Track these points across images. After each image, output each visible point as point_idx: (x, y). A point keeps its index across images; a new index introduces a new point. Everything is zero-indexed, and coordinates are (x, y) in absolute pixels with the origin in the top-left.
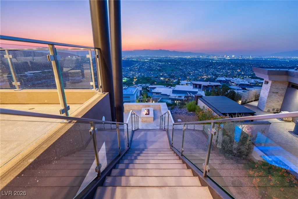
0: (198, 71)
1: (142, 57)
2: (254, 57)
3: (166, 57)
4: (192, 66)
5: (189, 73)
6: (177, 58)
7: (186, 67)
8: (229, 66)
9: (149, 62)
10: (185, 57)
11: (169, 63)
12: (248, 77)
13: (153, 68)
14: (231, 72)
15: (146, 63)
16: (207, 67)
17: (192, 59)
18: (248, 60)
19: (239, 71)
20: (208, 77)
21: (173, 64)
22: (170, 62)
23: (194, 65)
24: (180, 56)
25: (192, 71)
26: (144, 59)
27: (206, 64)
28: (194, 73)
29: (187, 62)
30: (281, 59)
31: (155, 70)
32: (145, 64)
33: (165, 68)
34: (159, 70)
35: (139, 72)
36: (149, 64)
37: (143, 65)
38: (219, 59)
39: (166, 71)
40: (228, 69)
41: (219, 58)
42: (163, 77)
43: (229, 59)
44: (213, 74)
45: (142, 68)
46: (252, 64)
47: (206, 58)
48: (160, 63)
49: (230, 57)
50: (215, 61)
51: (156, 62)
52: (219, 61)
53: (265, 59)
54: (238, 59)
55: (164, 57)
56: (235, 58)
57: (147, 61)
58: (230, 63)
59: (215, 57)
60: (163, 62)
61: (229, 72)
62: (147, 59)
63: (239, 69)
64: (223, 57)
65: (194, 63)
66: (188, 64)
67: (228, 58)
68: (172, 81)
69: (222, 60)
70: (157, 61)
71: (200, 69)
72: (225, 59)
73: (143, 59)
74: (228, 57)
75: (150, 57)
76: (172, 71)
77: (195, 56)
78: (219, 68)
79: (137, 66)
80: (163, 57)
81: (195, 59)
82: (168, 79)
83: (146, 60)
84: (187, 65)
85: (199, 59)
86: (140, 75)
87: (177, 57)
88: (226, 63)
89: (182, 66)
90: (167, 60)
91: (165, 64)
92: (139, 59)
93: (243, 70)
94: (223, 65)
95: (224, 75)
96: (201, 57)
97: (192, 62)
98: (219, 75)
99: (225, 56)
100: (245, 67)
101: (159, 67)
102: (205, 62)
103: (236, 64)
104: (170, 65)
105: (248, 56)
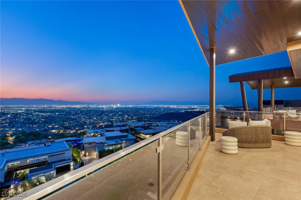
0: (92, 119)
1: (11, 108)
2: (133, 106)
4: (84, 115)
5: (85, 122)
6: (64, 107)
7: (79, 116)
8: (118, 113)
9: (25, 113)
10: (74, 106)
11: (56, 113)
12: (135, 120)
15: (21, 114)
16: (100, 115)
17: (82, 108)
18: (129, 108)
19: (126, 116)
20: (105, 124)
21: (62, 115)
22: (57, 112)
23: (87, 114)
24: (68, 105)
25: (87, 120)
26: (15, 110)
27: (99, 112)
28: (90, 122)
29: (78, 111)
31: (39, 122)
32: (20, 116)
33: (52, 119)
34: (45, 122)
35: (13, 128)
36: (26, 116)
39: (55, 122)
40: (119, 116)
41: (108, 107)
42: (55, 130)
44: (108, 121)
46: (133, 111)
47: (96, 107)
48: (44, 114)
49: (116, 106)
50: (105, 109)
51: (36, 113)
52: (107, 109)
53: (140, 106)
54: (123, 107)
56: (120, 107)
57: (22, 112)
58: (118, 110)
59: (104, 106)
60: (47, 112)
61: (120, 118)
63: (126, 115)
64: (111, 106)
65: (86, 112)
66: (80, 113)
67: (115, 107)
68: (68, 132)
69: (111, 108)
70: (37, 112)
71: (94, 117)
72: (113, 108)
73: (13, 110)
74: (114, 105)
75: (25, 107)
76: (64, 121)
77: (84, 105)
78: (111, 116)
80: (45, 106)
81: (85, 108)
82: (64, 131)
83: (21, 111)
85: (89, 108)
86: (16, 131)
87: (65, 106)
88: (115, 111)
89: (73, 115)
90: (53, 110)
91: (52, 114)
92: (6, 111)
93: (129, 116)
94: (113, 113)
95: (118, 121)
96: (91, 106)
97: (84, 111)
98: (114, 121)
99: (112, 105)
100: (130, 114)
101: (43, 118)
102: (97, 110)
103: (123, 111)
104: (58, 115)
105: (128, 105)
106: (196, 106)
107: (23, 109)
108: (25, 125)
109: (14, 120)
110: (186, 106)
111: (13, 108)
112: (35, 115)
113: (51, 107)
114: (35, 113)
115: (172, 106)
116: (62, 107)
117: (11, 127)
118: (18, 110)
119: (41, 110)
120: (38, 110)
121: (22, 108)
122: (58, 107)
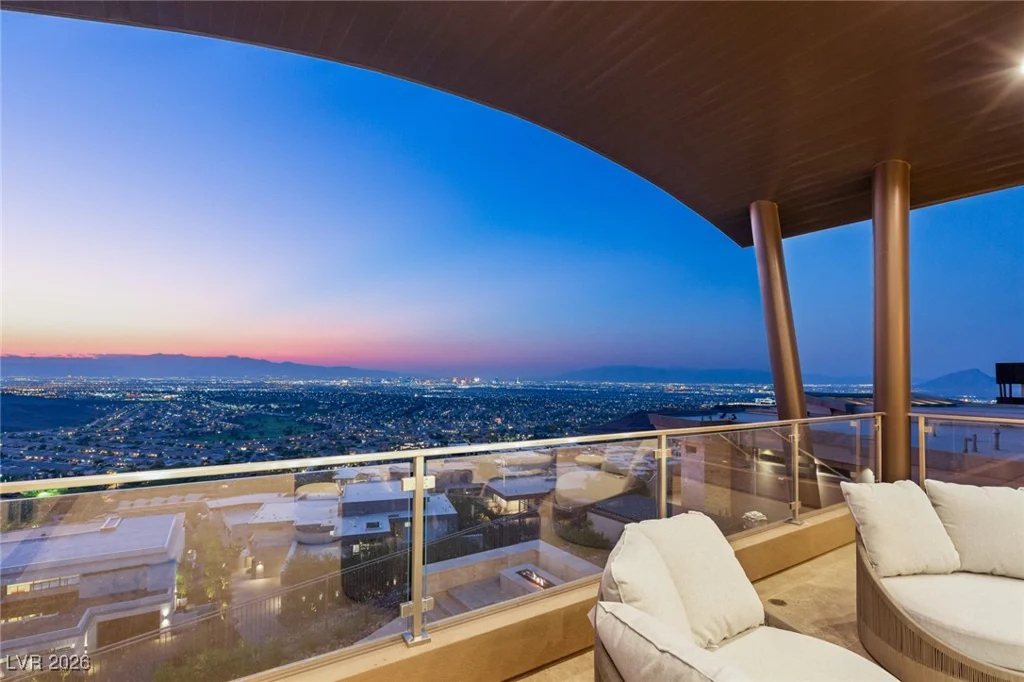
0: (383, 427)
1: (147, 385)
2: (528, 383)
3: (259, 385)
4: (359, 412)
5: (354, 438)
6: (301, 386)
7: (339, 416)
8: (471, 408)
9: (182, 403)
10: (332, 383)
11: (272, 405)
13: (200, 427)
14: (479, 425)
15: (169, 406)
16: (409, 414)
17: (355, 388)
18: (514, 391)
19: (499, 421)
21: (290, 410)
22: (274, 402)
23: (366, 410)
24: (314, 379)
25: (363, 431)
26: (157, 392)
27: (406, 405)
28: (372, 436)
29: (341, 400)
30: (583, 387)
31: (214, 432)
32: (164, 412)
33: (254, 423)
34: (234, 434)
35: (134, 449)
36: (181, 411)
37: (149, 417)
38: (439, 389)
39: (261, 433)
40: (471, 418)
41: (439, 385)
43: (465, 389)
44: (432, 437)
45: (145, 429)
46: (526, 402)
47: (401, 387)
48: (235, 407)
49: (467, 383)
50: (431, 394)
51: (213, 402)
52: (438, 393)
53: (550, 386)
54: (491, 388)
55: (249, 382)
56: (483, 386)
57: (172, 400)
58: (472, 399)
59: (427, 383)
60: (245, 401)
61: (475, 427)
62: (170, 393)
63: (499, 416)
64: (451, 382)
65: (365, 403)
66: (345, 406)
67: (463, 385)
69: (450, 391)
70: (217, 399)
71: (388, 421)
72: (455, 388)
73: (151, 392)
74: (463, 382)
75: (184, 385)
76: (289, 433)
77: (364, 380)
78: (446, 417)
79: (122, 421)
80: (244, 381)
81: (366, 388)
83: (169, 397)
84: (341, 408)
85: (381, 387)
86: (141, 460)
87: (302, 382)
88: (462, 400)
89: (323, 413)
90: (263, 392)
91: (257, 407)
92: (128, 394)
93: (508, 419)
94: (453, 406)
95: (465, 437)
96: (384, 382)
97: (358, 398)
98: (451, 436)
99: (455, 380)
100: (511, 410)
101: (230, 420)
102: (401, 398)
103: (488, 403)
104: (277, 410)
105: (511, 380)
106: (765, 387)
107: (179, 389)
108: (172, 441)
109: (146, 424)
110: (724, 388)
111: (151, 386)
112: (208, 411)
113: (262, 383)
114: (208, 403)
115: (670, 385)
116: (294, 386)
117: (131, 446)
118: (163, 392)
119: (228, 392)
120: (220, 392)
121: (176, 386)
122: (281, 385)
